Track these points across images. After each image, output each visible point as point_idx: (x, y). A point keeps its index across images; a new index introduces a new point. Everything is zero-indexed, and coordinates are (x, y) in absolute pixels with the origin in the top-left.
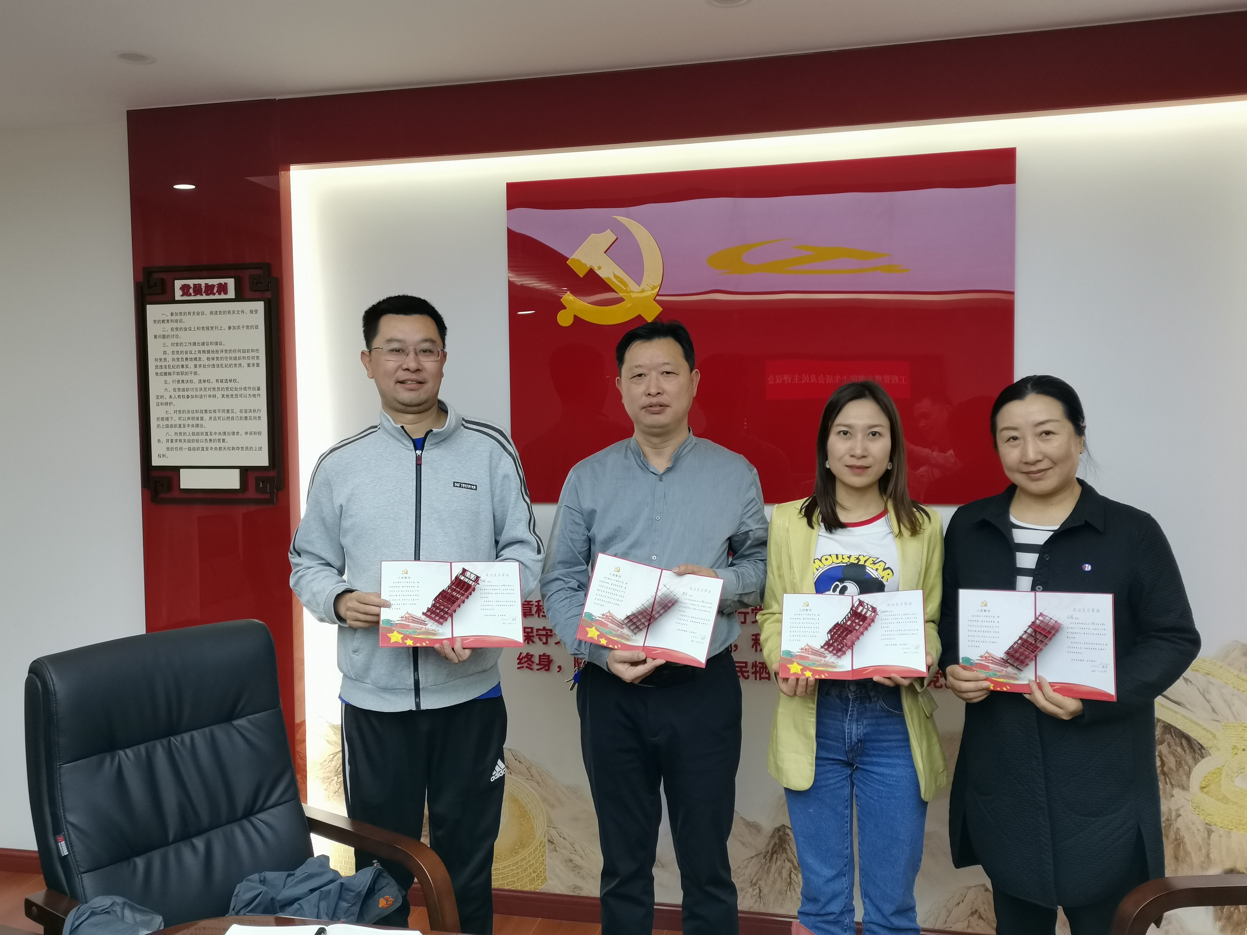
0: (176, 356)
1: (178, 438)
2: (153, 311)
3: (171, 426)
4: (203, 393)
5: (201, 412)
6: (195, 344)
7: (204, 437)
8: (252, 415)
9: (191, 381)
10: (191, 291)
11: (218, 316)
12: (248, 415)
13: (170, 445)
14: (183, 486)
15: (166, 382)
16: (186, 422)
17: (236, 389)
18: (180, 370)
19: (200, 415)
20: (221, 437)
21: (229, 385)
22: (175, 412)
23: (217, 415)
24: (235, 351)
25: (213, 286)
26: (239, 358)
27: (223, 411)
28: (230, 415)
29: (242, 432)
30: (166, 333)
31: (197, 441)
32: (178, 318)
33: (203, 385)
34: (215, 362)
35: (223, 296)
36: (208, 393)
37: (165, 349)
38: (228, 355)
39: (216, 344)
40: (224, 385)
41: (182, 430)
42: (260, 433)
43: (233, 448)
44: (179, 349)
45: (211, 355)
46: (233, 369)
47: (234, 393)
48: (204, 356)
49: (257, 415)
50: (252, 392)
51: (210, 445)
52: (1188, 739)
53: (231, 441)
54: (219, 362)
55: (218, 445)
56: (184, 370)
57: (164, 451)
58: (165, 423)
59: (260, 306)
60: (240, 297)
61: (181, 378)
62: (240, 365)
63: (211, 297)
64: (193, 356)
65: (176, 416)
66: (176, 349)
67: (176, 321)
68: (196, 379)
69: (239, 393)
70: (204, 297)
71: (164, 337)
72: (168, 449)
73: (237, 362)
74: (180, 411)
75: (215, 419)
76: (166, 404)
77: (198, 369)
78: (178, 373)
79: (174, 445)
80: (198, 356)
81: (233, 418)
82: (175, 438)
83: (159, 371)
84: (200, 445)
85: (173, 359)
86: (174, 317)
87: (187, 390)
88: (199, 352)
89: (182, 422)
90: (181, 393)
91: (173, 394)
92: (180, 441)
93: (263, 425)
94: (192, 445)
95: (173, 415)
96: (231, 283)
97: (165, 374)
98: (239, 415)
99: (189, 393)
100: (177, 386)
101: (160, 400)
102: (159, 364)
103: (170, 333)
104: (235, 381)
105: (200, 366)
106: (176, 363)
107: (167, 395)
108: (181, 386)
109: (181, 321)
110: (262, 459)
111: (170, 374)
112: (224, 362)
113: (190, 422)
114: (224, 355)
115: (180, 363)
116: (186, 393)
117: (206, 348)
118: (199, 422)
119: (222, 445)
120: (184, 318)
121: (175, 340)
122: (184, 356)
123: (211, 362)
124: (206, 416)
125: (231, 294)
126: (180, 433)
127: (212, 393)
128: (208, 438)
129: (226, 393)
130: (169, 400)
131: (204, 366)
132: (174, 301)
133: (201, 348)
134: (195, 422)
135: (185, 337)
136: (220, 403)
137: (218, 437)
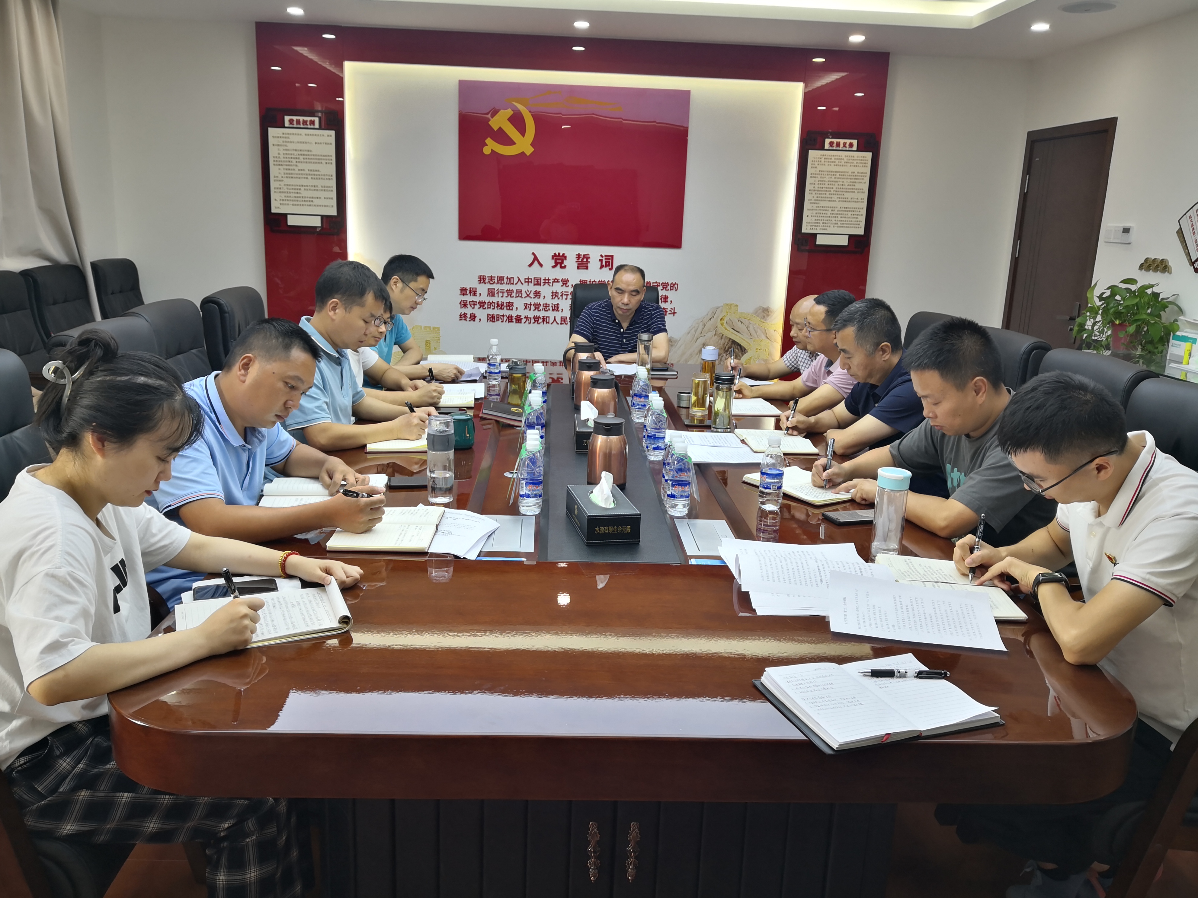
0: (285, 156)
2: (273, 132)
3: (283, 192)
4: (301, 176)
5: (300, 186)
6: (296, 150)
7: (301, 199)
8: (329, 189)
9: (294, 170)
10: (294, 122)
11: (309, 137)
12: (326, 189)
13: (282, 202)
14: (289, 224)
16: (291, 191)
17: (319, 175)
18: (288, 163)
19: (299, 187)
20: (311, 199)
21: (316, 173)
22: (285, 185)
23: (308, 188)
24: (319, 155)
25: (307, 121)
26: (321, 159)
27: (312, 186)
28: (316, 188)
29: (322, 198)
30: (279, 143)
31: (297, 201)
32: (287, 136)
33: (300, 172)
34: (307, 160)
35: (312, 127)
36: (304, 176)
37: (279, 152)
38: (315, 157)
39: (308, 151)
40: (313, 173)
41: (289, 195)
42: (332, 198)
43: (318, 206)
44: (287, 152)
45: (305, 157)
46: (318, 165)
47: (318, 177)
48: (301, 157)
50: (328, 177)
51: (304, 203)
52: (740, 346)
53: (316, 202)
54: (310, 161)
55: (309, 203)
56: (290, 163)
57: (279, 205)
58: (279, 190)
59: (333, 133)
60: (320, 128)
61: (288, 167)
62: (322, 163)
63: (306, 126)
64: (295, 157)
65: (285, 187)
66: (285, 152)
67: (286, 138)
68: (296, 168)
69: (321, 177)
70: (302, 126)
71: (278, 145)
72: (281, 204)
73: (320, 161)
74: (287, 185)
75: (307, 190)
76: (280, 181)
77: (298, 164)
78: (286, 165)
79: (284, 202)
80: (298, 157)
81: (317, 190)
82: (284, 198)
83: (275, 163)
84: (299, 203)
85: (284, 158)
86: (284, 136)
87: (292, 174)
88: (299, 155)
89: (289, 191)
90: (288, 176)
91: (283, 175)
92: (288, 200)
93: (334, 194)
94: (294, 203)
95: (284, 187)
96: (317, 120)
97: (279, 165)
98: (321, 188)
99: (293, 176)
100: (286, 172)
101: (276, 179)
102: (276, 159)
103: (282, 144)
104: (319, 171)
105: (299, 162)
106: (285, 160)
107: (280, 176)
108: (288, 172)
109: (288, 138)
110: (333, 212)
111: (282, 165)
112: (313, 161)
113: (294, 191)
114: (312, 157)
115: (288, 160)
116: (291, 176)
117: (302, 153)
118: (299, 191)
119: (311, 203)
120: (290, 136)
121: (285, 148)
122: (290, 156)
123: (305, 160)
124: (303, 188)
125: (317, 126)
126: (288, 197)
127: (306, 176)
128: (303, 199)
129: (313, 177)
130: (281, 179)
131: (301, 162)
132: (283, 127)
133: (300, 153)
134: (296, 191)
135: (290, 146)
136: (310, 182)
137: (308, 199)
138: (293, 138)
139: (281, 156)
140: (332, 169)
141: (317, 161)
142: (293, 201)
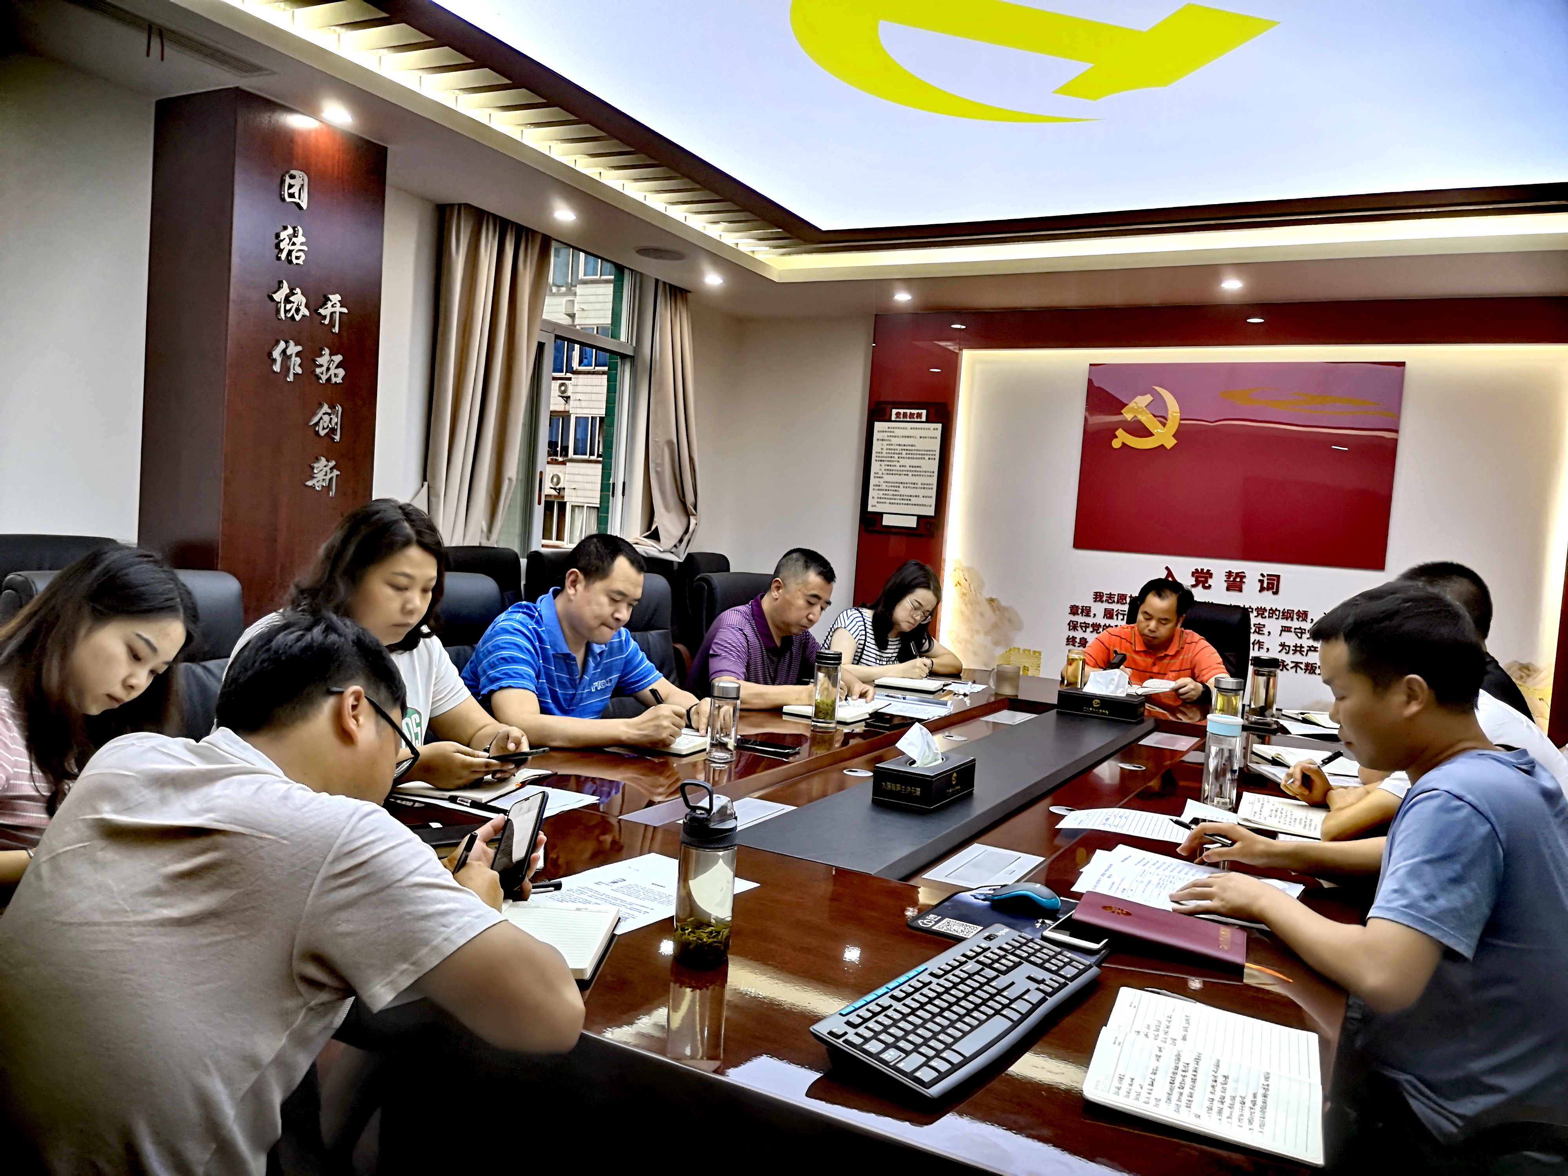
0: (888, 451)
1: (884, 496)
2: (878, 426)
3: (881, 490)
4: (901, 473)
5: (899, 483)
6: (900, 445)
7: (899, 497)
8: (928, 486)
9: (895, 466)
10: (902, 416)
11: (915, 431)
12: (925, 486)
13: (879, 500)
14: (884, 523)
15: (881, 465)
16: (890, 488)
17: (921, 472)
18: (890, 459)
19: (898, 485)
20: (909, 498)
21: (917, 469)
22: (884, 482)
23: (908, 485)
24: (922, 450)
27: (912, 483)
28: (915, 486)
29: (921, 496)
30: (884, 438)
31: (895, 499)
32: (892, 430)
33: (902, 468)
34: (910, 456)
35: (919, 420)
36: (904, 473)
37: (882, 447)
38: (918, 452)
39: (912, 446)
40: (914, 469)
41: (887, 492)
42: (931, 497)
43: (915, 505)
44: (890, 447)
45: (908, 452)
46: (920, 460)
47: (919, 473)
48: (904, 452)
49: (930, 487)
50: (929, 474)
51: (902, 502)
53: (914, 500)
54: (912, 456)
55: (906, 502)
56: (892, 459)
57: (876, 504)
58: (877, 488)
59: (939, 426)
60: (927, 421)
61: (889, 463)
62: (924, 458)
64: (898, 452)
65: (885, 484)
66: (888, 447)
67: (891, 432)
68: (898, 464)
71: (883, 440)
72: (878, 502)
73: (923, 456)
74: (886, 482)
75: (906, 487)
76: (880, 477)
77: (900, 460)
78: (888, 461)
79: (882, 500)
80: (901, 452)
81: (916, 488)
82: (882, 496)
83: (878, 459)
84: (895, 502)
85: (886, 453)
86: (889, 430)
87: (893, 470)
88: (902, 450)
89: (887, 488)
90: (889, 472)
91: (884, 472)
92: (885, 498)
93: (933, 493)
94: (892, 501)
95: (883, 484)
96: (924, 412)
97: (881, 461)
98: (920, 486)
99: (894, 472)
100: (887, 468)
101: (876, 475)
102: (878, 455)
103: (886, 438)
104: (921, 467)
105: (901, 457)
106: (888, 455)
107: (880, 472)
108: (889, 468)
109: (893, 432)
110: (931, 512)
111: (884, 461)
112: (915, 456)
113: (893, 488)
114: (915, 452)
115: (890, 455)
116: (891, 472)
117: (906, 448)
118: (897, 489)
119: (909, 502)
120: (895, 430)
121: (888, 442)
122: (893, 451)
123: (908, 456)
124: (901, 486)
125: (924, 419)
126: (885, 494)
127: (906, 473)
128: (901, 498)
129: (914, 473)
130: (882, 476)
131: (904, 458)
132: (890, 421)
133: (904, 448)
134: (895, 489)
135: (894, 441)
136: (910, 479)
137: (906, 498)
138: (898, 432)
139: (884, 451)
140: (934, 466)
141: (920, 456)
142: (890, 499)
